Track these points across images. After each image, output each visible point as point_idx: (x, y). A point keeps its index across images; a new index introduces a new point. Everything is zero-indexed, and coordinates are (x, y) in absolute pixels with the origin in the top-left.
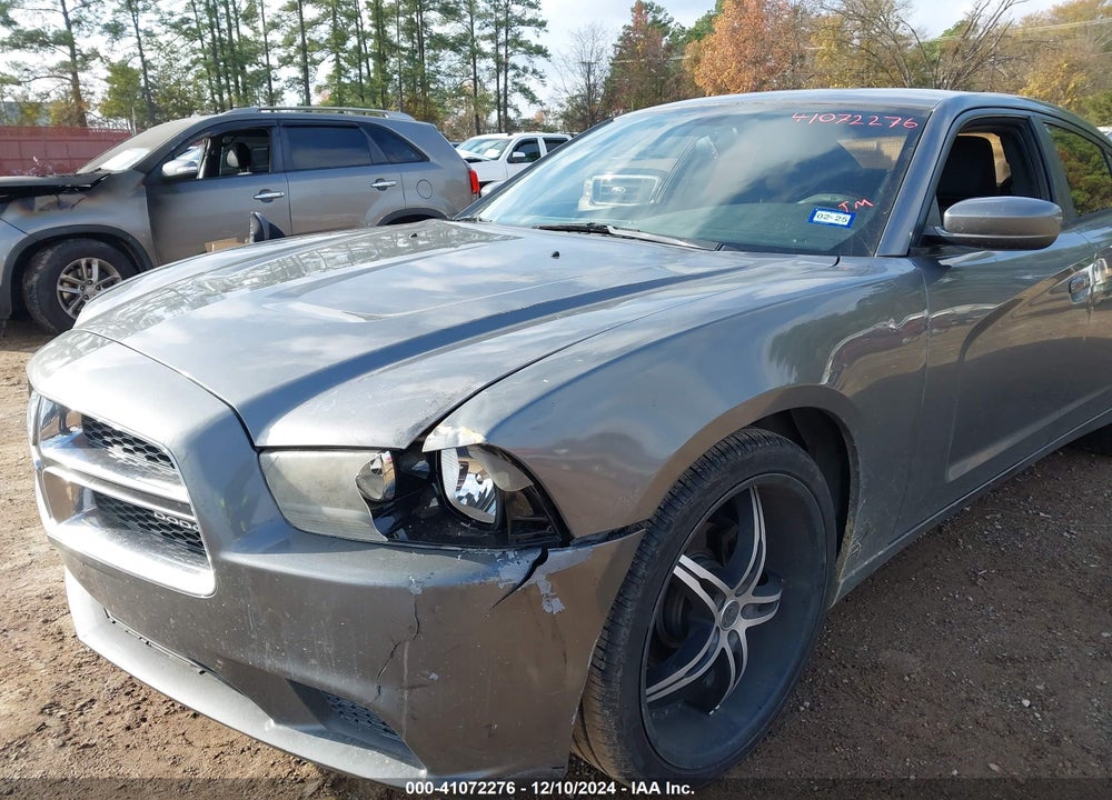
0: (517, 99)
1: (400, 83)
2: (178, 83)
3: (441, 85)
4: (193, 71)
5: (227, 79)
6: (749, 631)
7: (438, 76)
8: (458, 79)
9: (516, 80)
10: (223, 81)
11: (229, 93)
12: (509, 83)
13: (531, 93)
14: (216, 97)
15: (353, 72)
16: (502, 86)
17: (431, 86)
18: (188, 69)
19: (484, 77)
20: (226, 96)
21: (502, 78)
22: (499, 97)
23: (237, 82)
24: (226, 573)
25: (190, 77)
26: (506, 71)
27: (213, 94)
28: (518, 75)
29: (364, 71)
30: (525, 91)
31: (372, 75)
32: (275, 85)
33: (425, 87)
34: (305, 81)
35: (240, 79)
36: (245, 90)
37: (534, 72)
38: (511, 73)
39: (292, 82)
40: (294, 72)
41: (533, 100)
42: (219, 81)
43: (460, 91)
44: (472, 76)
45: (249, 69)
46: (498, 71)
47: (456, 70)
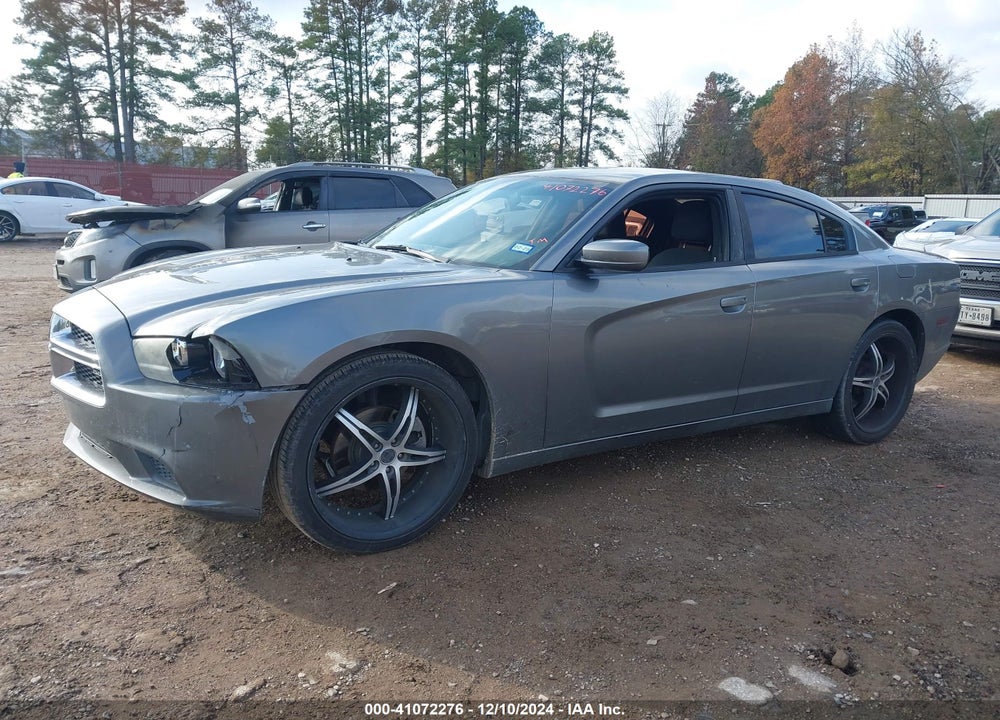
0: (598, 156)
1: (497, 141)
2: (316, 136)
3: (532, 142)
4: (329, 126)
5: (355, 133)
6: (401, 468)
7: (530, 135)
8: (547, 138)
9: (598, 139)
10: (352, 135)
11: (356, 144)
12: (591, 141)
13: (610, 150)
14: (345, 147)
15: (459, 130)
16: (584, 144)
17: (524, 143)
18: (326, 124)
19: (570, 136)
20: (353, 147)
21: (585, 137)
22: (581, 153)
23: (363, 136)
24: (111, 395)
25: (327, 131)
26: (590, 131)
27: (343, 145)
28: (600, 135)
29: (468, 129)
30: (604, 148)
31: (475, 132)
32: (393, 140)
33: (518, 143)
34: (418, 137)
35: (365, 133)
36: (368, 143)
37: (614, 132)
38: (594, 133)
39: (409, 137)
40: (410, 128)
41: (611, 156)
42: (348, 135)
43: (549, 147)
44: (559, 135)
45: (374, 126)
46: (583, 131)
47: (545, 129)
